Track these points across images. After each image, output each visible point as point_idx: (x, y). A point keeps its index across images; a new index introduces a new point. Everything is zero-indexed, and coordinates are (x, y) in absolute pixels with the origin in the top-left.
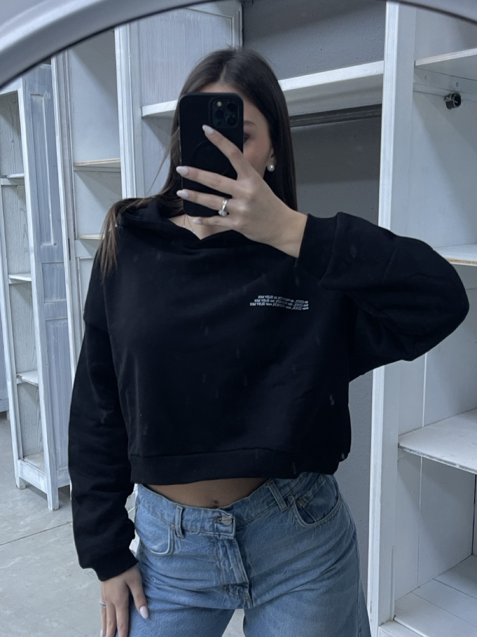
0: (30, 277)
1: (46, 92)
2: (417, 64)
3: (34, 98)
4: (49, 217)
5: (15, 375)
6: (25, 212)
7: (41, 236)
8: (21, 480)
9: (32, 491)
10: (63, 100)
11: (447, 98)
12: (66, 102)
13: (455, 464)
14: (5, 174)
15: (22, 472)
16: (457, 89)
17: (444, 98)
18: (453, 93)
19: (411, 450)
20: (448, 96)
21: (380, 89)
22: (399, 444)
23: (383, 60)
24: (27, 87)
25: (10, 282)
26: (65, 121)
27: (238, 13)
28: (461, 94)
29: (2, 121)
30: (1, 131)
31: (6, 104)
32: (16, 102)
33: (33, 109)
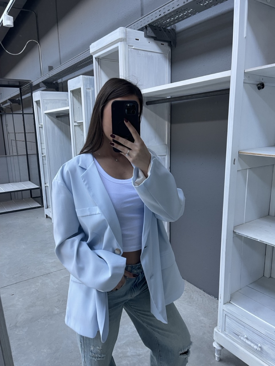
1: (92, 88)
2: (245, 72)
3: (87, 90)
6: (83, 136)
13: (258, 240)
14: (75, 121)
16: (263, 81)
17: (256, 85)
18: (261, 83)
19: (239, 233)
20: (259, 84)
21: (229, 82)
22: (233, 231)
23: (231, 70)
24: (85, 86)
27: (169, 52)
28: (264, 83)
29: (75, 99)
30: (74, 104)
31: (77, 93)
32: (80, 92)
33: (87, 94)
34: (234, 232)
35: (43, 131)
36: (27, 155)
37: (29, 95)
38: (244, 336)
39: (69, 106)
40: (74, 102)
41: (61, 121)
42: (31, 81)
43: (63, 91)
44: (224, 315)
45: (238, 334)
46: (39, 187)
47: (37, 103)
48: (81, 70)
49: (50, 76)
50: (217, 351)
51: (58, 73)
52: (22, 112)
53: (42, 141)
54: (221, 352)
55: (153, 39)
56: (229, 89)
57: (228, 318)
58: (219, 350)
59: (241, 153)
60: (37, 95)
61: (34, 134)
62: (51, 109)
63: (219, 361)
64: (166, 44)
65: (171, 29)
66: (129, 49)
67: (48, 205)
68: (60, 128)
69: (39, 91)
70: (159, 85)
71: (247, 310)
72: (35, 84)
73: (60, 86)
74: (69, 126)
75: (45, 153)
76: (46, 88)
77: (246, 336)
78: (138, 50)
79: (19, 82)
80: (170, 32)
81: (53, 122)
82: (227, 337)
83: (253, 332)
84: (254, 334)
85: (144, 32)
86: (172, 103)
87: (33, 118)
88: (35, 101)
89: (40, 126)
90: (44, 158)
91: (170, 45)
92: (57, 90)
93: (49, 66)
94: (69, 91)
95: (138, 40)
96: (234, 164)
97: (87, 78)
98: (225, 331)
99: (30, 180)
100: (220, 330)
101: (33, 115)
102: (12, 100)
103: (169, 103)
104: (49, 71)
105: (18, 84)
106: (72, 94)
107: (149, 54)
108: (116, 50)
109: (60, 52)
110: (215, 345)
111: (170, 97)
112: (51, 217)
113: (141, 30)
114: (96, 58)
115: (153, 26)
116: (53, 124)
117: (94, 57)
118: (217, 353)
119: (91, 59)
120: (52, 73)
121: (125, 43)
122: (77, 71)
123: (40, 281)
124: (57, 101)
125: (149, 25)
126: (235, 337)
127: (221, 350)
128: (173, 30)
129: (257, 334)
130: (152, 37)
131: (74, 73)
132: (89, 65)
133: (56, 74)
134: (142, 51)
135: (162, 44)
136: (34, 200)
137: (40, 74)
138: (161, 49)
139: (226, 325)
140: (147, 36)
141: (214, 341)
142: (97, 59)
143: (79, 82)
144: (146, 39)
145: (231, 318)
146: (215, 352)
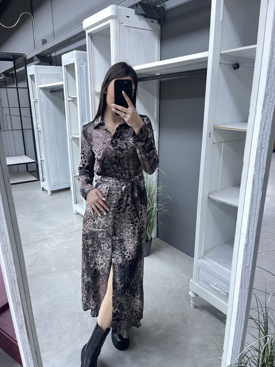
0: (79, 136)
1: (85, 63)
2: (221, 53)
3: (80, 65)
4: (86, 113)
5: (73, 173)
6: (77, 111)
7: (83, 120)
8: (75, 211)
9: (80, 215)
10: (91, 67)
11: (234, 66)
12: (92, 67)
14: (69, 96)
15: (76, 208)
16: (238, 62)
17: (232, 66)
18: (236, 63)
20: (234, 65)
21: (207, 62)
23: (208, 51)
24: (78, 61)
25: (71, 138)
26: (92, 75)
27: (159, 29)
28: (239, 64)
29: (69, 74)
30: (68, 79)
31: (70, 68)
32: (74, 67)
33: (80, 70)
34: (208, 197)
35: (38, 106)
36: (22, 129)
37: (23, 68)
38: (214, 284)
39: (63, 81)
40: (68, 77)
41: (55, 96)
42: (25, 54)
43: (57, 66)
44: (198, 268)
45: (209, 283)
46: (34, 161)
47: (31, 77)
48: (75, 44)
49: (44, 50)
50: (193, 299)
51: (52, 47)
52: (16, 85)
53: (37, 116)
54: (195, 299)
55: (143, 16)
56: (206, 69)
57: (202, 270)
58: (194, 298)
59: (216, 127)
60: (31, 69)
61: (29, 109)
62: (45, 84)
63: (194, 307)
64: (156, 21)
65: (160, 7)
66: (120, 26)
67: (44, 178)
68: (55, 103)
69: (33, 65)
70: (149, 63)
71: (217, 263)
72: (28, 57)
73: (54, 60)
74: (63, 101)
75: (40, 128)
76: (39, 62)
77: (215, 284)
78: (129, 27)
79: (13, 56)
80: (159, 10)
81: (48, 96)
82: (200, 286)
83: (221, 280)
84: (222, 282)
85: (134, 10)
86: (161, 80)
87: (27, 92)
88: (29, 76)
89: (35, 101)
90: (39, 133)
91: (160, 23)
92: (51, 64)
93: (42, 40)
94: (63, 65)
95: (129, 17)
96: (210, 137)
97: (81, 53)
98: (199, 281)
99: (25, 155)
100: (195, 281)
101: (27, 89)
102: (6, 73)
103: (158, 80)
104: (43, 45)
105: (12, 57)
106: (66, 69)
107: (140, 31)
108: (108, 26)
109: (53, 25)
110: (190, 293)
111: (159, 74)
112: (47, 189)
113: (132, 7)
114: (88, 34)
115: (143, 3)
116: (47, 98)
117: (87, 32)
118: (193, 300)
119: (84, 33)
120: (46, 47)
121: (117, 20)
122: (71, 45)
123: (39, 245)
124: (52, 75)
125: (139, 2)
126: (207, 285)
127: (196, 298)
128: (163, 8)
129: (224, 282)
130: (142, 15)
131: (68, 47)
132: (82, 39)
133: (50, 48)
134: (132, 28)
135: (151, 21)
136: (31, 174)
137: (34, 47)
138: (151, 26)
139: (200, 276)
140: (137, 13)
141: (190, 290)
142: (90, 35)
143: (73, 57)
144: (136, 16)
145: (204, 270)
146: (190, 300)
